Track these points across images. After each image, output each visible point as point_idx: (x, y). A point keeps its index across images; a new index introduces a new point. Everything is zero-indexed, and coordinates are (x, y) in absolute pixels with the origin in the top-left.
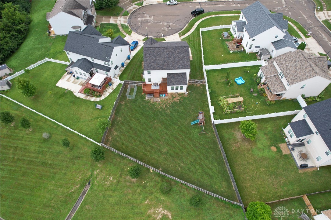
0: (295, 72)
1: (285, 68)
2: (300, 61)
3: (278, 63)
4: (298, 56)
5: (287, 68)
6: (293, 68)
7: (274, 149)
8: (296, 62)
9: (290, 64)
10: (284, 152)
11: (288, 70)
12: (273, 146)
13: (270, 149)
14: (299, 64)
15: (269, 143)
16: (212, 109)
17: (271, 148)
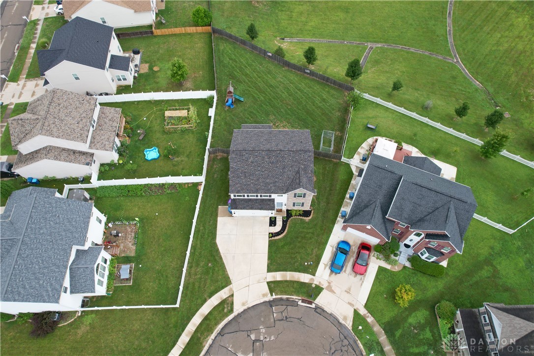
0: (76, 108)
1: (84, 121)
2: (55, 118)
3: (86, 133)
4: (53, 126)
5: (82, 120)
6: (74, 114)
7: (156, 69)
8: (62, 120)
9: (74, 122)
10: (147, 65)
11: (82, 116)
12: (155, 71)
13: (161, 69)
14: (62, 115)
15: (159, 74)
16: (212, 112)
17: (159, 69)
